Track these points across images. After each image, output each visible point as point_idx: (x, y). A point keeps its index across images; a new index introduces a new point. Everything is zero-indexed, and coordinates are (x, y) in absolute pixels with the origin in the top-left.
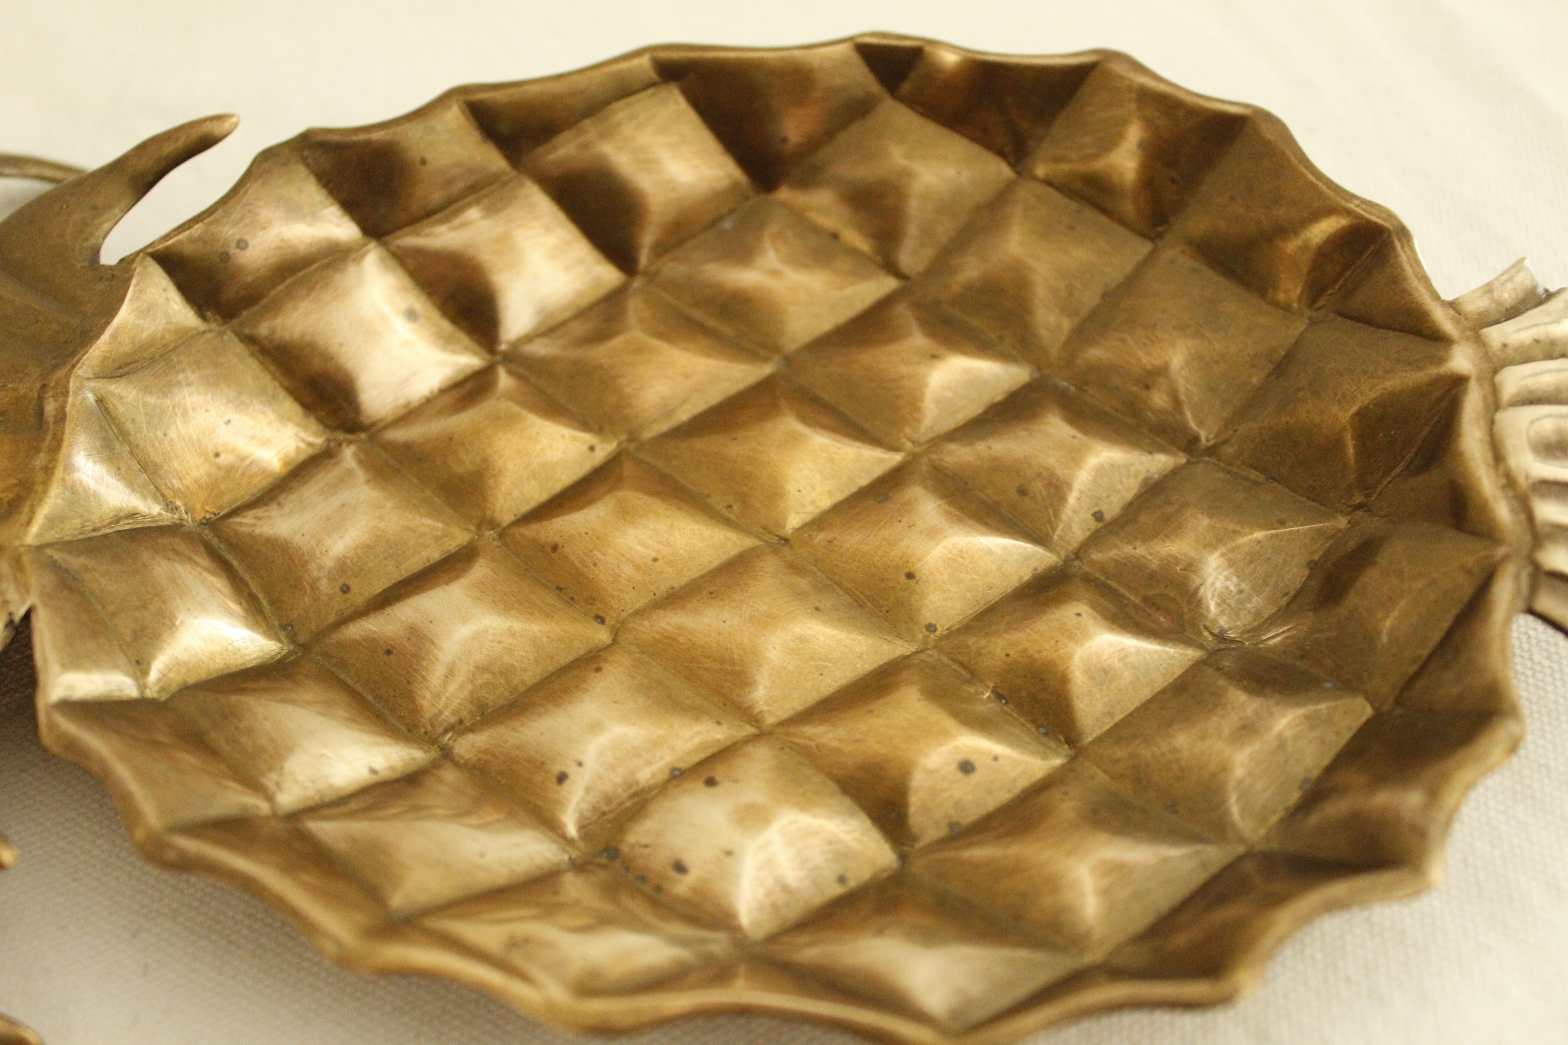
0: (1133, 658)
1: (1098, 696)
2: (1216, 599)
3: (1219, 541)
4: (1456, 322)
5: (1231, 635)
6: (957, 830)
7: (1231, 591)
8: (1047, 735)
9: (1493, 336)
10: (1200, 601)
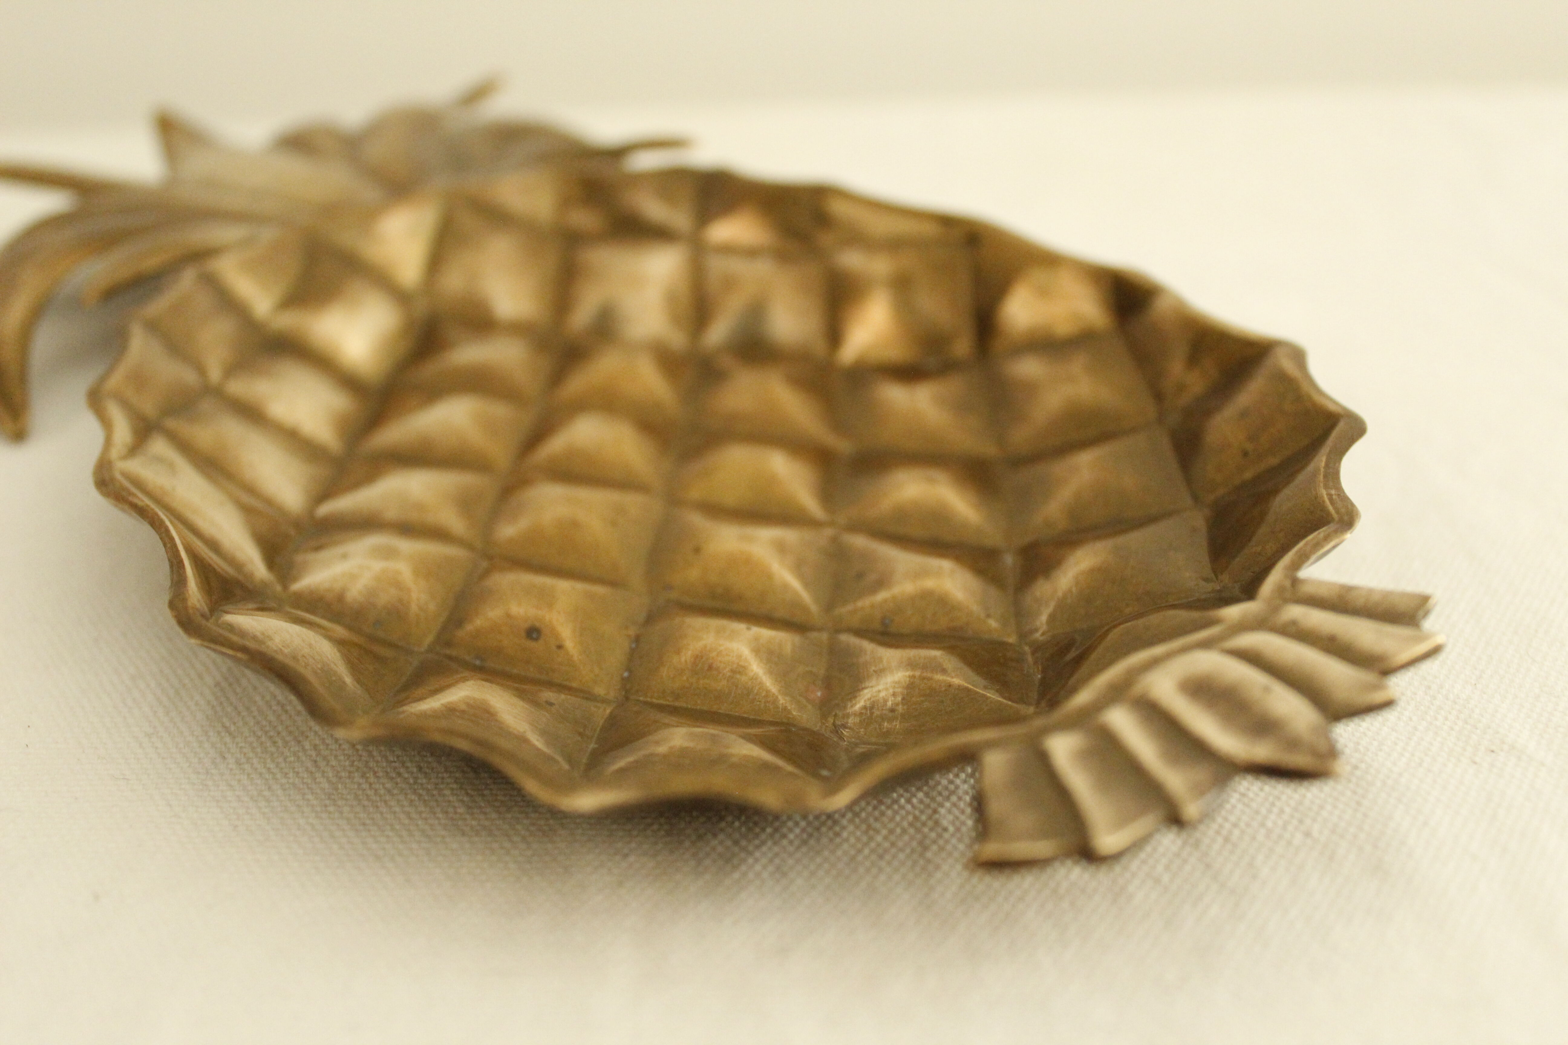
0: (744, 679)
1: (685, 677)
3: (924, 667)
4: (1280, 590)
5: (845, 732)
6: (478, 662)
7: (886, 705)
8: (623, 679)
9: (1295, 612)
10: (855, 697)
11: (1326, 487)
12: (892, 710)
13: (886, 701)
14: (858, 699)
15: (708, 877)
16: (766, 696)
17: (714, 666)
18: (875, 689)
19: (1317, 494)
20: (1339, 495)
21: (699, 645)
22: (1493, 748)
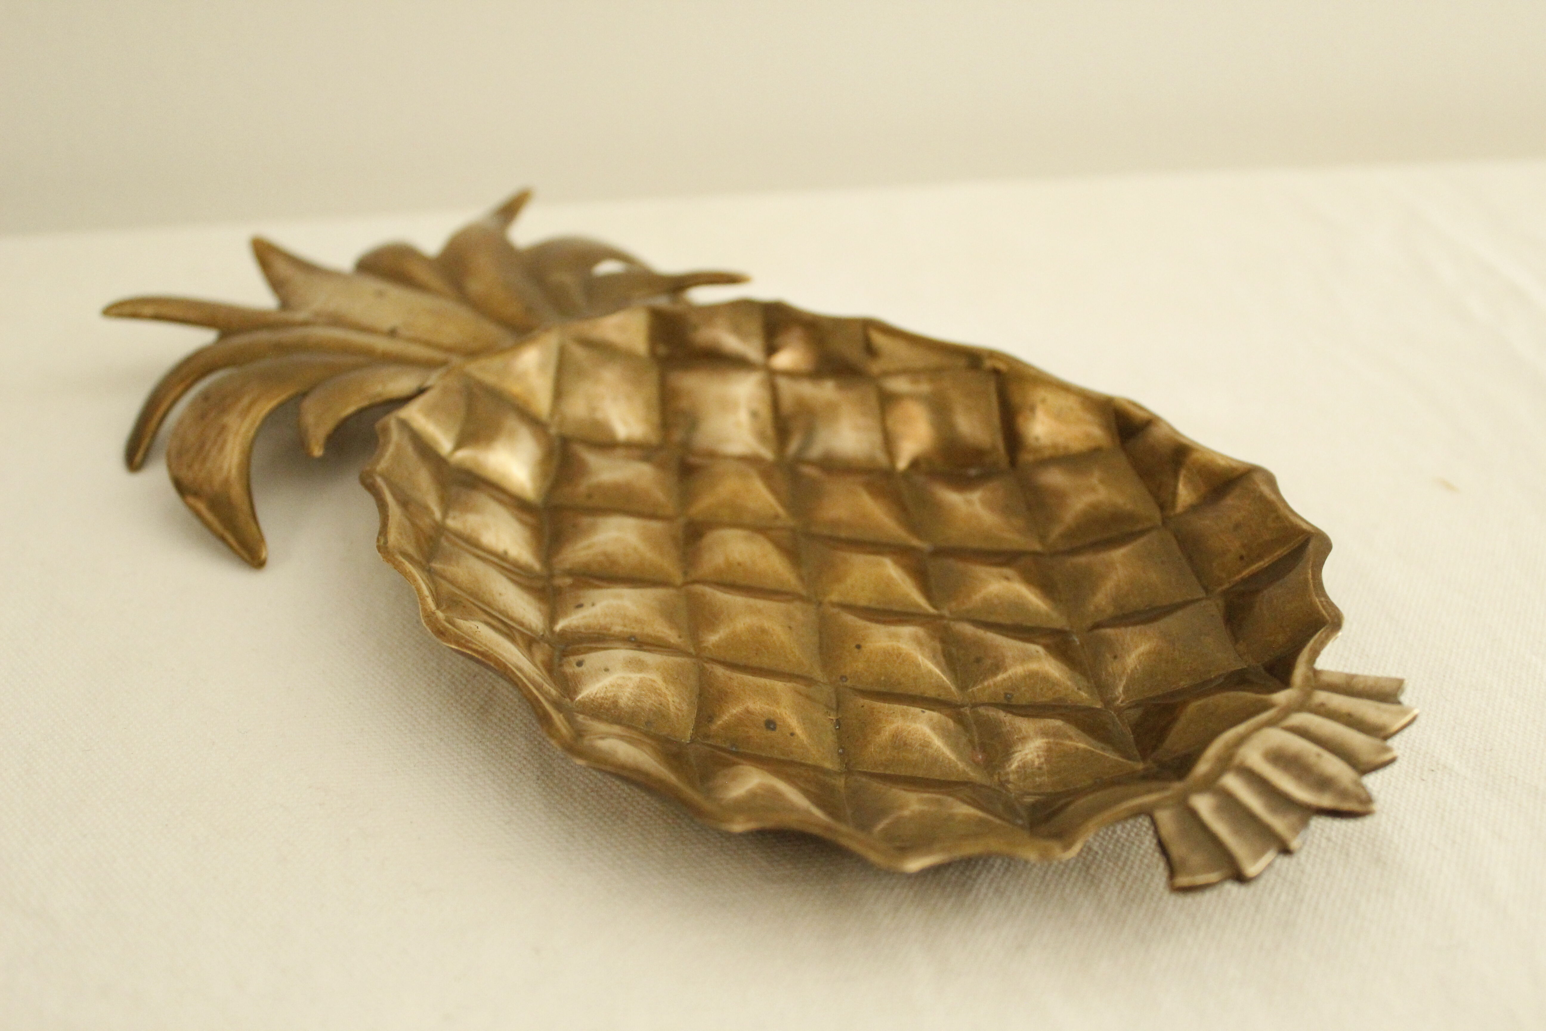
0: (930, 751)
1: (888, 752)
2: (1021, 763)
3: (1055, 735)
4: (1307, 679)
5: (1010, 786)
6: (734, 749)
7: (1034, 764)
8: (840, 754)
9: (1321, 696)
10: (1010, 759)
11: (1317, 595)
12: (1040, 768)
13: (1033, 762)
14: (1012, 761)
15: (953, 899)
16: (949, 763)
17: (908, 742)
18: (1024, 753)
19: (1311, 600)
20: (1327, 601)
21: (893, 727)
22: (1433, 768)
